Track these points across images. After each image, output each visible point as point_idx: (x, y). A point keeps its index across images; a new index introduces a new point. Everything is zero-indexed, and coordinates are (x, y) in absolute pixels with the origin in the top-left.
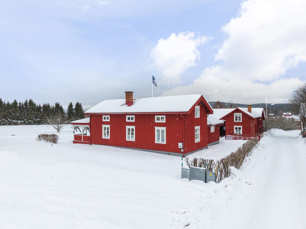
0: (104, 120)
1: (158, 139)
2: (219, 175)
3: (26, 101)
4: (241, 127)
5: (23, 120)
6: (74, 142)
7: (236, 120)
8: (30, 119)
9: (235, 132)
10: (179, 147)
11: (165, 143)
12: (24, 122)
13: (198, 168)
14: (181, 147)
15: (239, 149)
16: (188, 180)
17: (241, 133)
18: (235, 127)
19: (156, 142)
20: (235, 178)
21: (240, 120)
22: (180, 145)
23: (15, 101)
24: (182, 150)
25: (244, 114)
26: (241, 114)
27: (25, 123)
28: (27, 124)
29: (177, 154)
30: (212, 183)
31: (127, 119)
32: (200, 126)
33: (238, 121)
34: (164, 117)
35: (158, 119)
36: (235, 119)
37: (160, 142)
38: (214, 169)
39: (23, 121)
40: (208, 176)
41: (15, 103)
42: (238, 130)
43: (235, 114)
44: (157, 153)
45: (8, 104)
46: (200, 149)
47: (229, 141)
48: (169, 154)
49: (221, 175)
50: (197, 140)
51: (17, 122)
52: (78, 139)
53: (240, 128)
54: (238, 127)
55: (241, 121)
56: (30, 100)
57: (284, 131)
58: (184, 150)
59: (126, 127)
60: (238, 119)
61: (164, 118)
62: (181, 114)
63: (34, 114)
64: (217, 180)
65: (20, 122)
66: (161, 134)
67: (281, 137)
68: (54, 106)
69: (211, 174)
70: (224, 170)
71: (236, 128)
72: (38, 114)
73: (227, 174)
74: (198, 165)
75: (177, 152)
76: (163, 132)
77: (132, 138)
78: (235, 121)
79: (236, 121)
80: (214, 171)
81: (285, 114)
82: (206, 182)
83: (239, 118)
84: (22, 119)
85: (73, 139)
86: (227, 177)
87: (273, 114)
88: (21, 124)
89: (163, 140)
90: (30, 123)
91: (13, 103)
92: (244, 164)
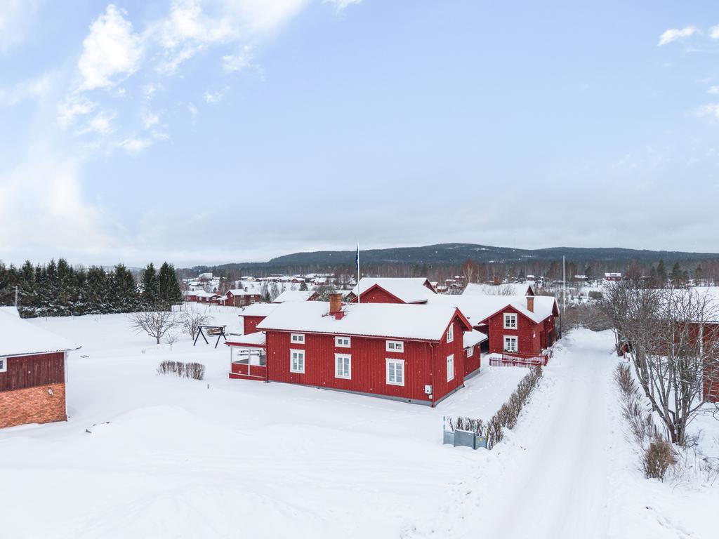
0: (292, 341)
1: (392, 377)
2: (489, 439)
3: (52, 262)
4: (516, 338)
5: (47, 305)
6: (232, 376)
7: (508, 325)
8: (62, 304)
9: (505, 347)
10: (426, 392)
11: (402, 384)
12: (49, 311)
13: (465, 431)
14: (430, 393)
15: (513, 396)
16: (453, 446)
17: (516, 349)
18: (505, 337)
19: (388, 382)
20: (508, 443)
21: (514, 325)
22: (428, 389)
23: (28, 264)
24: (431, 397)
25: (521, 316)
26: (516, 315)
27: (50, 313)
28: (55, 315)
29: (423, 402)
30: (482, 450)
31: (336, 342)
32: (453, 355)
33: (510, 328)
34: (402, 343)
35: (391, 346)
36: (505, 323)
37: (395, 383)
38: (483, 433)
39: (45, 309)
40: (477, 441)
41: (28, 268)
42: (511, 343)
43: (505, 315)
44: (389, 401)
45: (12, 271)
46: (454, 391)
47: (496, 368)
48: (410, 401)
49: (492, 438)
50: (450, 376)
51: (34, 312)
52: (239, 371)
53: (513, 340)
54: (511, 337)
55: (516, 328)
56: (60, 260)
57: (594, 333)
58: (434, 396)
59: (334, 355)
60: (510, 323)
61: (400, 345)
62: (430, 343)
63: (70, 291)
64: (488, 447)
65: (39, 309)
66: (395, 370)
67: (586, 350)
68: (114, 272)
69: (481, 439)
70: (495, 434)
71: (508, 340)
72: (78, 291)
73: (499, 438)
74: (464, 428)
75: (422, 399)
76: (398, 367)
77: (346, 374)
78: (505, 327)
79: (507, 328)
80: (483, 435)
81: (608, 275)
82: (474, 448)
83: (513, 321)
84: (44, 304)
85: (229, 369)
86: (499, 441)
87: (584, 277)
88: (43, 314)
89: (399, 380)
90: (61, 313)
91: (24, 268)
92: (519, 419)
